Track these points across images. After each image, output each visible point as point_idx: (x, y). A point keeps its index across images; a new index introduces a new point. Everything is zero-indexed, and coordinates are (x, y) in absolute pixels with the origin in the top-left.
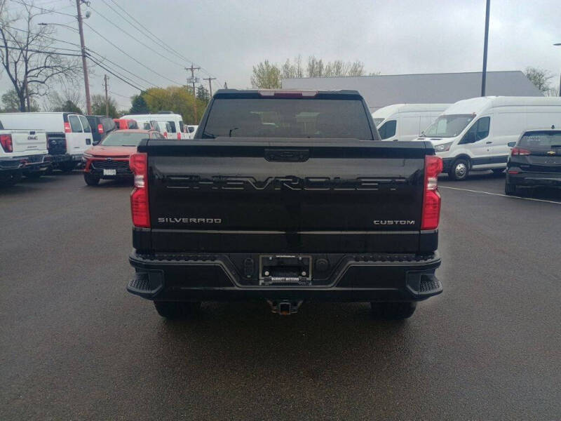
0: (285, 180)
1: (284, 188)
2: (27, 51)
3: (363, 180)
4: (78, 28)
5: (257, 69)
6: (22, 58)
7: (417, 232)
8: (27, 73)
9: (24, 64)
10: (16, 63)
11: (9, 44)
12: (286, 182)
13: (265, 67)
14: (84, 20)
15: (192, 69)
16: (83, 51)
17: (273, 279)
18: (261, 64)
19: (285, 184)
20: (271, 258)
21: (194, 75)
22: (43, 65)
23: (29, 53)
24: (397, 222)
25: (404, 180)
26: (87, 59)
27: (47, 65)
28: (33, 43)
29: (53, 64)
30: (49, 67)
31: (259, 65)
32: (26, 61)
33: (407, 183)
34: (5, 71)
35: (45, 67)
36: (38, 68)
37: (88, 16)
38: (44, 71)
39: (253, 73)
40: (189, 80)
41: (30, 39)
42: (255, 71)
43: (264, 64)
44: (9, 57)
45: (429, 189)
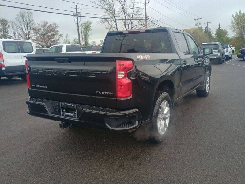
0: (63, 71)
1: (62, 75)
2: (132, 19)
3: (89, 72)
4: (144, 8)
5: (234, 15)
6: (131, 22)
7: (116, 99)
8: (132, 28)
9: (131, 25)
10: (128, 24)
11: (127, 18)
12: (63, 72)
13: (238, 14)
14: (147, 4)
15: (198, 19)
16: (146, 17)
17: (65, 113)
18: (237, 13)
19: (62, 73)
20: (63, 104)
21: (199, 22)
22: (137, 24)
23: (133, 20)
24: (106, 93)
25: (105, 73)
26: (147, 20)
27: (139, 24)
28: (134, 16)
29: (141, 23)
30: (140, 25)
31: (236, 13)
32: (132, 23)
33: (107, 74)
34: (125, 28)
35: (138, 25)
36: (136, 26)
37: (148, 2)
38: (138, 26)
39: (232, 18)
40: (196, 25)
41: (133, 15)
42: (233, 17)
43: (238, 13)
44: (127, 22)
45: (118, 77)
